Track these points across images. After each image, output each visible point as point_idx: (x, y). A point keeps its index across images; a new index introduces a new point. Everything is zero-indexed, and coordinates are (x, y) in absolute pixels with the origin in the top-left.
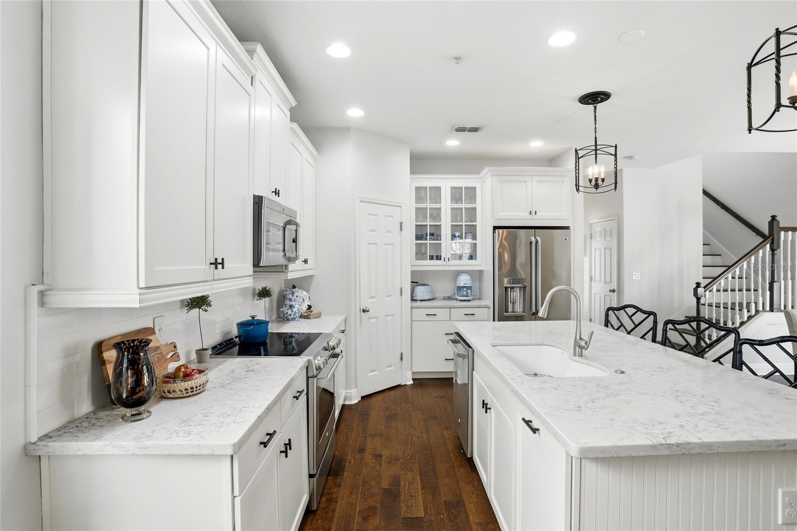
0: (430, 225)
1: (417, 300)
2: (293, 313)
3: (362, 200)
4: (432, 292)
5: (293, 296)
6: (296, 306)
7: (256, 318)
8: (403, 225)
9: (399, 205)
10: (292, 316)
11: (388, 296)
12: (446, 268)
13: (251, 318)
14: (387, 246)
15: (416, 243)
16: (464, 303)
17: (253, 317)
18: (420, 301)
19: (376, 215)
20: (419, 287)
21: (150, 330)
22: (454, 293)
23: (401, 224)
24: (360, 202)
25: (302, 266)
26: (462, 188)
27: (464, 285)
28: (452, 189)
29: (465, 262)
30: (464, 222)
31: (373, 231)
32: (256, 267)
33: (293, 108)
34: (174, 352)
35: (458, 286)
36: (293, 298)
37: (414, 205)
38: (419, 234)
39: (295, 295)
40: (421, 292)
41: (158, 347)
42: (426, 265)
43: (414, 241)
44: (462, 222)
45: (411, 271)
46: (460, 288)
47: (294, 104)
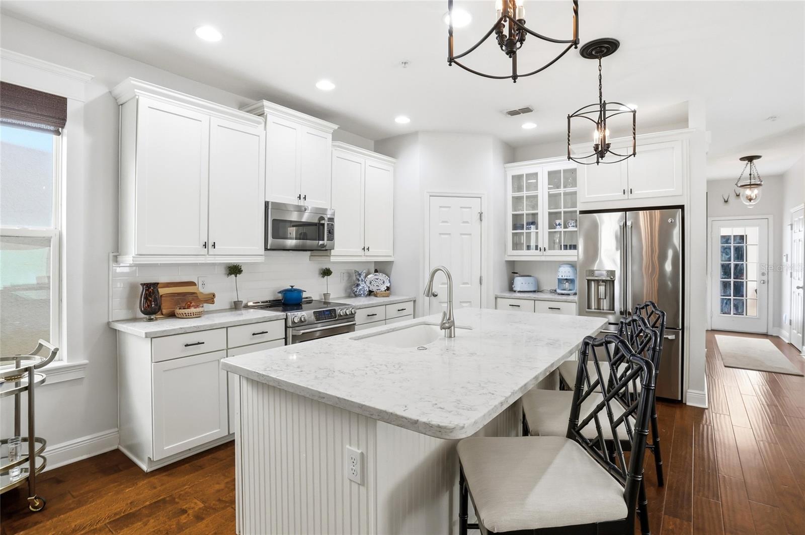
0: (526, 214)
1: (515, 291)
2: (358, 290)
3: (431, 194)
4: (538, 283)
5: (360, 277)
6: (362, 285)
7: (294, 288)
8: (483, 215)
9: (480, 196)
10: (357, 293)
11: (464, 283)
12: (543, 259)
13: (291, 288)
14: (463, 236)
15: (513, 233)
16: (564, 297)
17: (292, 287)
18: (518, 292)
19: (449, 207)
20: (519, 278)
21: (192, 284)
22: (555, 286)
23: (481, 214)
24: (430, 196)
25: (362, 253)
26: (561, 171)
27: (565, 278)
28: (550, 173)
29: (563, 252)
30: (562, 208)
31: (446, 222)
32: (266, 249)
33: (335, 131)
34: (211, 299)
35: (559, 279)
36: (360, 279)
37: (510, 194)
38: (517, 224)
39: (362, 276)
40: (520, 283)
41: (194, 293)
42: (523, 255)
43: (510, 231)
44: (561, 208)
45: (507, 262)
46: (561, 281)
47: (336, 127)
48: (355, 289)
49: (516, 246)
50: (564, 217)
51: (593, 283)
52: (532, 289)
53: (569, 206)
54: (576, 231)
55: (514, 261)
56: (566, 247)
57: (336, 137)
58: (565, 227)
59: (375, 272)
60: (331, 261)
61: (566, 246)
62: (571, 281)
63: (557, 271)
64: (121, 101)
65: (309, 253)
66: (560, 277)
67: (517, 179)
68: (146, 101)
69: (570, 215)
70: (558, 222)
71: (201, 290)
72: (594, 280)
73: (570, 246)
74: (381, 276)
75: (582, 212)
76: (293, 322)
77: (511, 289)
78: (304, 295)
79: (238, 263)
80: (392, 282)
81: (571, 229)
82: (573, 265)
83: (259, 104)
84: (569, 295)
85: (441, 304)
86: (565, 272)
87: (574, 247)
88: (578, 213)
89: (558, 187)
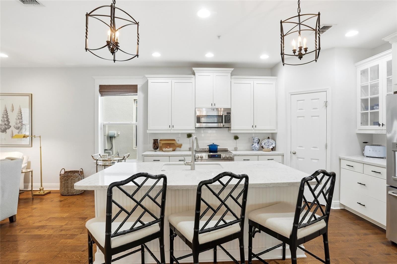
2: (252, 147)
5: (254, 141)
6: (254, 145)
8: (328, 103)
9: (325, 90)
11: (314, 147)
14: (313, 117)
17: (213, 143)
19: (304, 100)
20: (369, 147)
21: (174, 140)
23: (326, 103)
24: (291, 95)
25: (252, 128)
31: (302, 109)
32: (195, 127)
33: (232, 71)
34: (180, 146)
36: (254, 142)
37: (359, 84)
39: (255, 140)
41: (173, 144)
42: (368, 129)
43: (359, 111)
45: (358, 134)
59: (268, 139)
60: (231, 132)
67: (364, 72)
71: (178, 142)
74: (271, 140)
77: (363, 154)
78: (219, 147)
79: (191, 133)
80: (277, 144)
85: (298, 158)
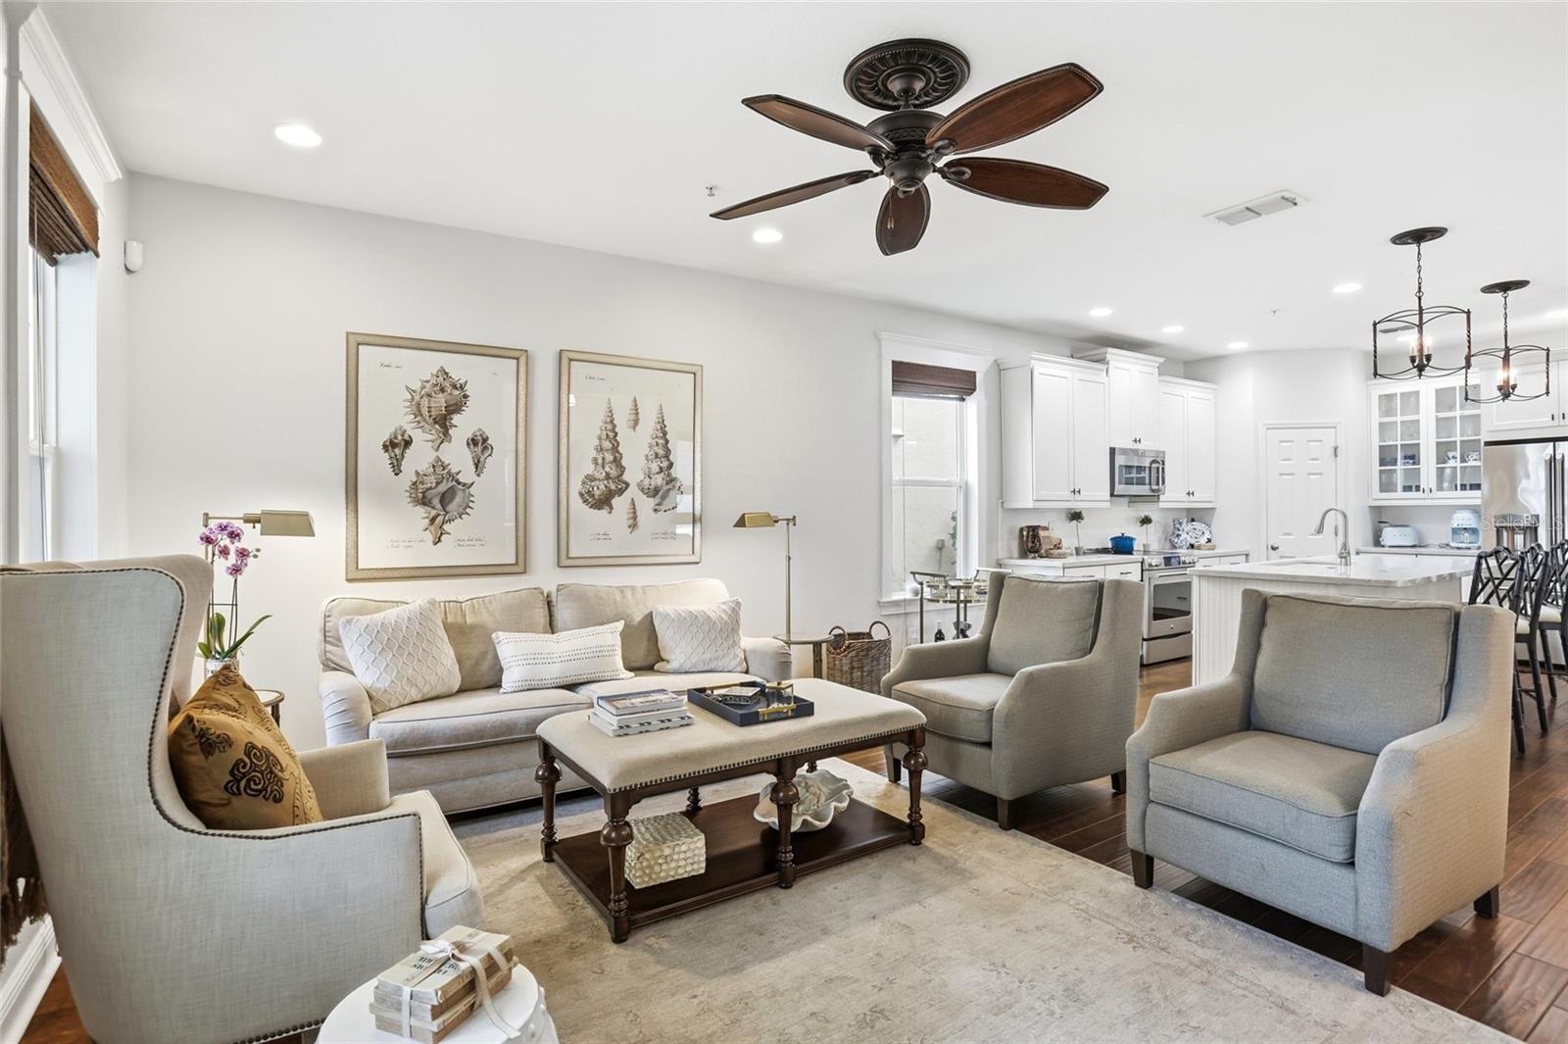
0: (1401, 446)
1: (1383, 546)
3: (1269, 427)
4: (1419, 536)
5: (1181, 526)
6: (1183, 535)
8: (1339, 449)
9: (1335, 425)
12: (1428, 502)
14: (1312, 476)
15: (1380, 471)
16: (1462, 552)
17: (1123, 535)
18: (1389, 547)
19: (1292, 442)
21: (1047, 528)
22: (1447, 538)
23: (1336, 449)
24: (1268, 429)
25: (1186, 498)
26: (1455, 388)
27: (1464, 526)
28: (1438, 392)
29: (1459, 493)
30: (1458, 435)
31: (1288, 460)
32: (1112, 495)
33: (1161, 364)
35: (1453, 529)
36: (1181, 528)
37: (1376, 419)
38: (1386, 458)
39: (1183, 525)
40: (1390, 535)
42: (1398, 498)
43: (1377, 468)
44: (1456, 436)
45: (1370, 507)
46: (1455, 531)
47: (1162, 360)
48: (1176, 540)
49: (1386, 486)
50: (1461, 447)
51: (1505, 534)
52: (1411, 544)
53: (1470, 433)
54: (1479, 467)
55: (1380, 507)
56: (1463, 487)
57: (1163, 371)
58: (1463, 460)
59: (1191, 521)
61: (1465, 485)
62: (1474, 531)
63: (1450, 518)
64: (1001, 367)
65: (1127, 499)
66: (1455, 526)
67: (1388, 399)
68: (1039, 368)
69: (1469, 447)
70: (1451, 454)
72: (1506, 528)
73: (1471, 485)
74: (1199, 526)
75: (1488, 444)
76: (1150, 565)
77: (1377, 543)
80: (1215, 533)
81: (1471, 463)
82: (1475, 510)
83: (1102, 350)
84: (1469, 548)
86: (1463, 519)
87: (1478, 487)
88: (1482, 444)
89: (1452, 408)
